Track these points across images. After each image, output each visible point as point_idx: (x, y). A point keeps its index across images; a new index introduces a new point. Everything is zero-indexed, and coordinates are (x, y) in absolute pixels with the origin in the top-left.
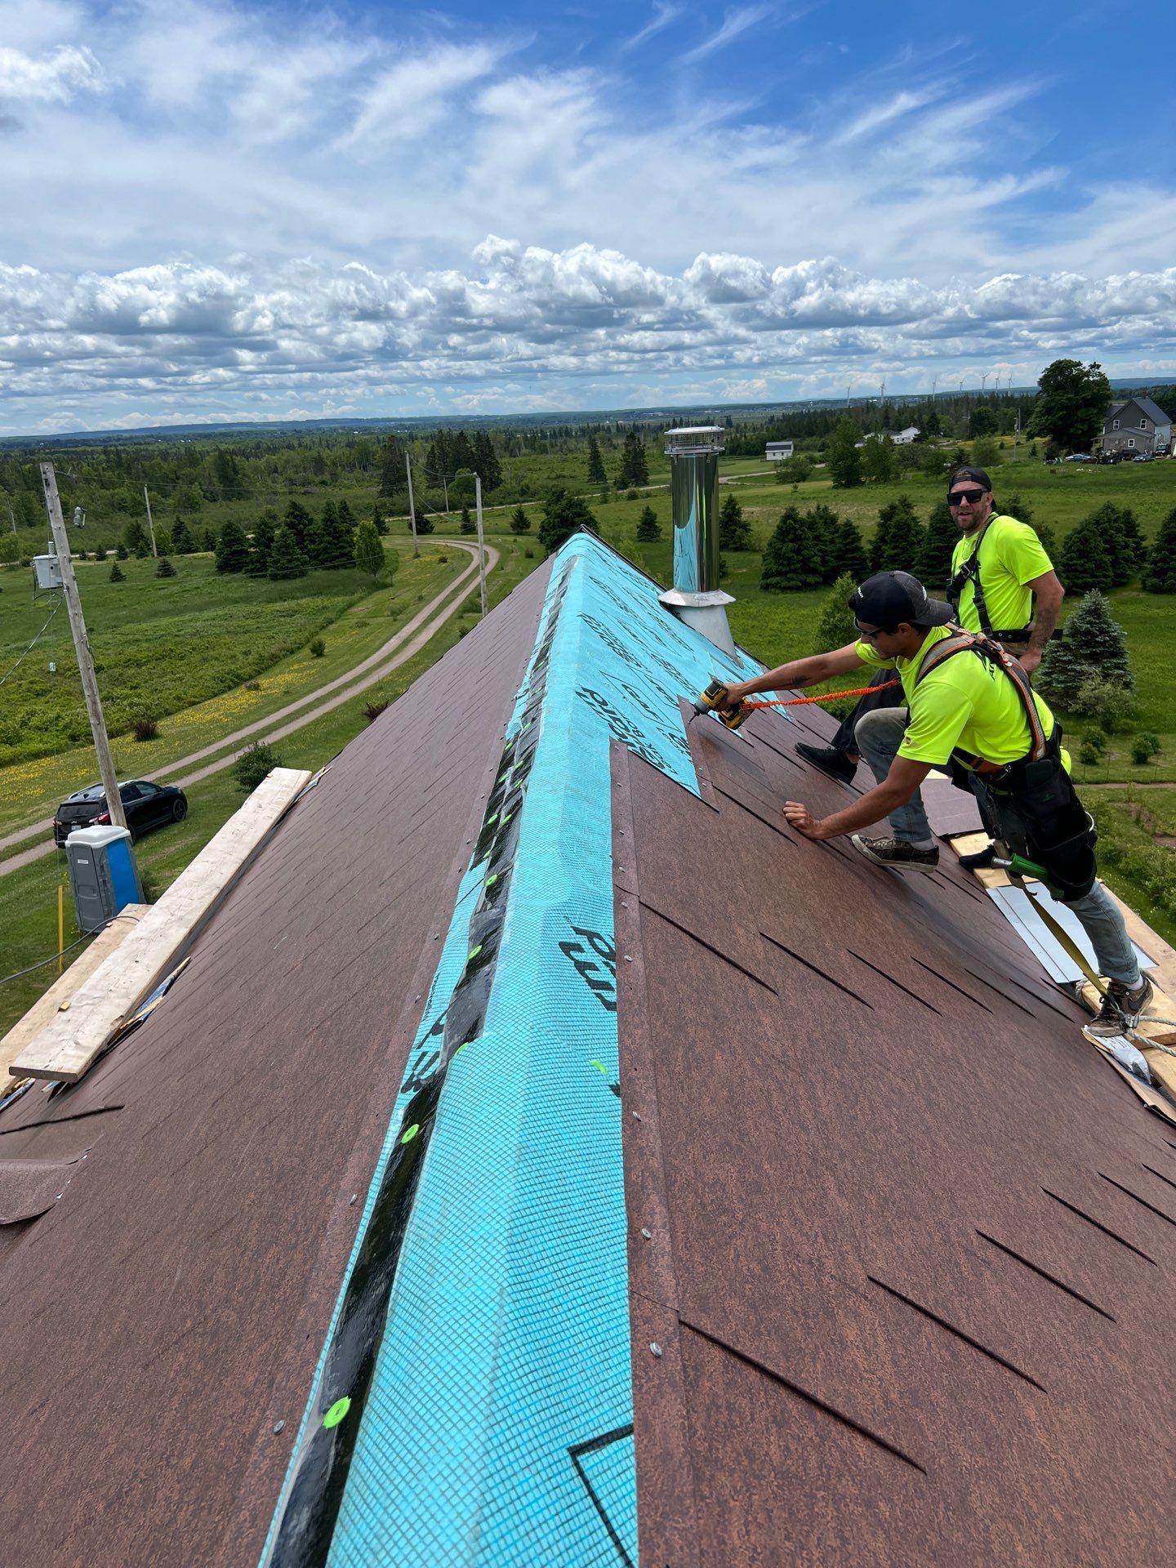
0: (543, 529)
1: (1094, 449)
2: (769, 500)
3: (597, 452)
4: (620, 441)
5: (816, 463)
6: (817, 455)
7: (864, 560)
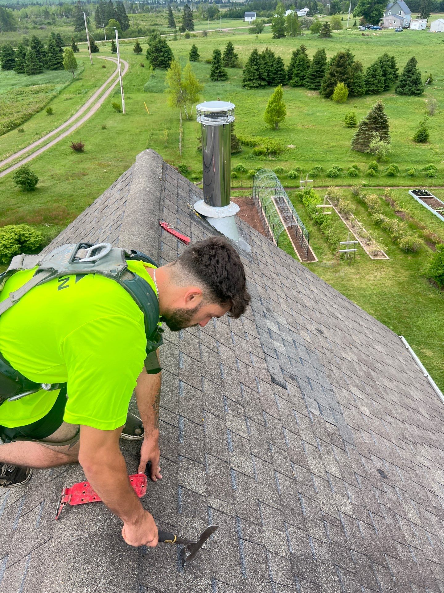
0: (148, 53)
1: (380, 24)
2: (246, 42)
3: (172, 13)
4: (181, 8)
5: (265, 23)
6: (266, 19)
7: (285, 75)
